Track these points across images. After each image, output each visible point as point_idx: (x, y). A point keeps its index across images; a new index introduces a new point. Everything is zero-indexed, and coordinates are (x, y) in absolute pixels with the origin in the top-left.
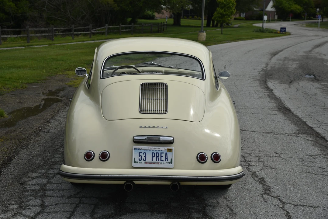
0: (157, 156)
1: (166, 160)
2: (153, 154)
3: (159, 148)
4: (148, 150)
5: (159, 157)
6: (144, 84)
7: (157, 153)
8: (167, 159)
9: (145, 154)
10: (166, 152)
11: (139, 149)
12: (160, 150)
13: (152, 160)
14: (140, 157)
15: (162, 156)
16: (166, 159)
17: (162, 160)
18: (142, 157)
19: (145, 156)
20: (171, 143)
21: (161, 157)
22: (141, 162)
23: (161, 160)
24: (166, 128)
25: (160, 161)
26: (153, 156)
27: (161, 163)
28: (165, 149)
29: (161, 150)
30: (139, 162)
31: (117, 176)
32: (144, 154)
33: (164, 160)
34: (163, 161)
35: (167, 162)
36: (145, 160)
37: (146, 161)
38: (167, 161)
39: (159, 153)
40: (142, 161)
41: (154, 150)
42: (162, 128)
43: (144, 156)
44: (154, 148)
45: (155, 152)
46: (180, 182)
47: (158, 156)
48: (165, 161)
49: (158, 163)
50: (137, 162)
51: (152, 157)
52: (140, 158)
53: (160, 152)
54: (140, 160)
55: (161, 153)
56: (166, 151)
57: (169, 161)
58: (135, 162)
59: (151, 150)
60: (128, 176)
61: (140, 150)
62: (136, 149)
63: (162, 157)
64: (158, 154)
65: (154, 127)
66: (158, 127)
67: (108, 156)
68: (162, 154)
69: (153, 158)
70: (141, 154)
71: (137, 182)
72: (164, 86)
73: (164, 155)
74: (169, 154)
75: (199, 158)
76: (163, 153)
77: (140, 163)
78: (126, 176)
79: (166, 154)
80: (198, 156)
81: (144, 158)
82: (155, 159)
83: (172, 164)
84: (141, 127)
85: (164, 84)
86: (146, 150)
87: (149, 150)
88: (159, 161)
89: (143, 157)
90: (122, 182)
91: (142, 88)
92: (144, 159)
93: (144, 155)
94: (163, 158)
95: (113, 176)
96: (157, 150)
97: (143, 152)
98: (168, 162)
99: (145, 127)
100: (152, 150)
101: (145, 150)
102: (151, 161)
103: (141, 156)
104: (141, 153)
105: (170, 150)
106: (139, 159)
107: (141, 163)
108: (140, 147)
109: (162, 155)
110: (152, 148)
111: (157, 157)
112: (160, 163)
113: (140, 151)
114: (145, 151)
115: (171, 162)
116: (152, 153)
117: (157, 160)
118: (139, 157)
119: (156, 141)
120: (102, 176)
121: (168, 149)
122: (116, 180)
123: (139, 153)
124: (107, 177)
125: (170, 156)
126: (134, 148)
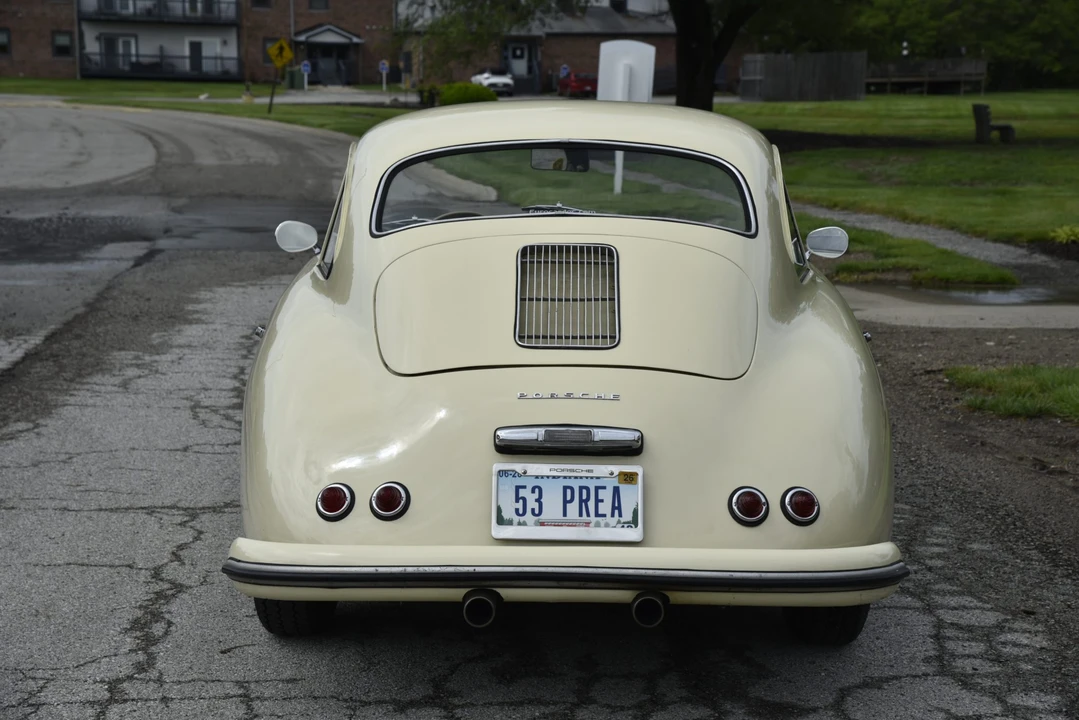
0: (582, 498)
1: (616, 512)
2: (569, 492)
3: (588, 471)
4: (548, 477)
5: (591, 504)
6: (532, 247)
7: (581, 488)
8: (619, 508)
9: (537, 490)
10: (617, 484)
11: (515, 474)
12: (592, 478)
13: (565, 514)
14: (521, 501)
15: (600, 498)
16: (617, 508)
17: (600, 512)
18: (528, 502)
19: (539, 500)
20: (631, 450)
21: (598, 501)
22: (522, 519)
23: (597, 515)
24: (616, 398)
25: (593, 518)
26: (569, 498)
27: (598, 525)
28: (612, 474)
29: (598, 478)
30: (516, 519)
31: (437, 569)
32: (533, 491)
33: (609, 514)
34: (604, 516)
35: (619, 522)
36: (537, 512)
37: (543, 517)
38: (620, 515)
39: (588, 489)
40: (529, 517)
41: (570, 477)
43: (536, 500)
44: (573, 471)
45: (576, 484)
46: (668, 594)
47: (584, 497)
48: (613, 515)
49: (587, 524)
50: (510, 523)
51: (565, 502)
52: (520, 505)
53: (592, 485)
54: (521, 512)
55: (597, 488)
56: (616, 479)
57: (627, 516)
58: (501, 521)
59: (559, 477)
60: (478, 569)
61: (519, 476)
62: (502, 473)
63: (602, 501)
64: (584, 491)
65: (569, 396)
66: (585, 397)
67: (403, 503)
68: (600, 491)
69: (568, 505)
70: (522, 493)
71: (509, 594)
72: (603, 254)
73: (606, 495)
74: (624, 489)
75: (735, 508)
76: (604, 488)
77: (519, 524)
78: (471, 569)
79: (616, 490)
80: (735, 499)
81: (536, 506)
82: (573, 508)
83: (636, 526)
84: (522, 396)
85: (603, 249)
86: (542, 477)
87: (554, 477)
88: (588, 515)
89: (532, 504)
90: (456, 594)
91: (523, 264)
92: (533, 510)
93: (536, 495)
94: (606, 507)
95: (421, 569)
96: (581, 478)
97: (531, 483)
98: (622, 520)
99: (538, 397)
100: (565, 477)
101: (537, 477)
102: (559, 515)
103: (524, 499)
104: (524, 487)
105: (629, 478)
106: (517, 510)
107: (524, 524)
108: (519, 467)
109: (602, 494)
110: (563, 470)
111: (581, 501)
112: (592, 525)
113: (520, 482)
114: (538, 482)
115: (635, 522)
116: (565, 488)
117: (581, 515)
118: (517, 501)
119: (579, 442)
120: (381, 570)
121: (621, 474)
122: (434, 584)
123: (518, 488)
124: (400, 574)
125: (631, 497)
126: (499, 472)
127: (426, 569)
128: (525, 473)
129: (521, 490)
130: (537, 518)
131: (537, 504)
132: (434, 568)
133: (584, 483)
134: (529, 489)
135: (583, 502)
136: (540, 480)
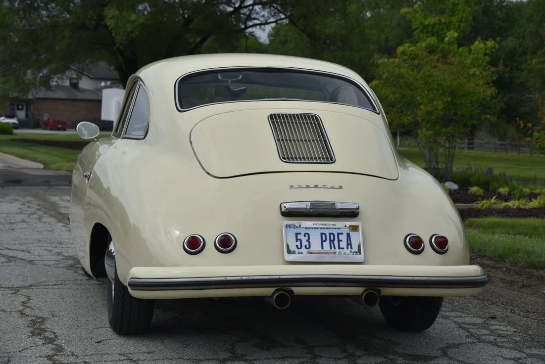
1: (349, 246)
2: (324, 236)
3: (333, 225)
4: (312, 228)
5: (336, 242)
7: (330, 234)
8: (351, 244)
9: (307, 235)
10: (349, 232)
11: (295, 227)
12: (335, 228)
13: (322, 248)
14: (299, 241)
15: (340, 239)
16: (349, 244)
17: (341, 247)
18: (303, 242)
19: (308, 241)
20: (352, 214)
21: (339, 241)
22: (300, 251)
23: (339, 248)
24: (341, 187)
25: (337, 250)
26: (324, 239)
27: (340, 253)
28: (346, 226)
29: (338, 228)
30: (297, 251)
31: (259, 277)
32: (305, 236)
33: (345, 247)
34: (343, 248)
35: (351, 252)
36: (308, 247)
37: (311, 249)
38: (351, 248)
39: (333, 234)
40: (304, 250)
41: (324, 228)
42: (332, 188)
43: (307, 241)
45: (327, 232)
46: (380, 289)
47: (332, 239)
48: (347, 248)
49: (334, 253)
50: (294, 253)
51: (322, 242)
52: (299, 243)
53: (335, 232)
54: (299, 247)
55: (338, 234)
56: (348, 229)
57: (355, 249)
58: (289, 252)
59: (318, 228)
60: (282, 277)
61: (297, 228)
62: (288, 226)
63: (341, 241)
64: (332, 236)
65: (316, 187)
66: (324, 187)
67: (233, 243)
68: (340, 235)
69: (324, 243)
70: (299, 237)
71: (298, 290)
72: (313, 118)
73: (343, 238)
74: (352, 234)
75: (408, 244)
76: (342, 234)
77: (299, 253)
79: (348, 235)
80: (407, 240)
81: (307, 243)
82: (327, 245)
83: (360, 254)
84: (292, 187)
85: (312, 116)
86: (309, 228)
87: (315, 228)
88: (335, 248)
89: (305, 243)
90: (268, 291)
91: (273, 123)
92: (306, 246)
93: (307, 238)
94: (343, 244)
95: (250, 277)
96: (330, 228)
97: (303, 231)
98: (353, 251)
100: (321, 228)
101: (306, 228)
102: (319, 248)
103: (301, 240)
104: (300, 234)
105: (355, 228)
106: (297, 246)
107: (302, 253)
108: (297, 223)
109: (341, 237)
111: (330, 241)
112: (337, 253)
113: (298, 231)
114: (307, 231)
115: (359, 251)
116: (322, 234)
117: (331, 248)
118: (297, 241)
119: (329, 209)
120: (228, 278)
121: (350, 226)
122: (258, 285)
123: (297, 234)
124: (240, 280)
125: (356, 238)
126: (286, 225)
127: (253, 277)
128: (300, 226)
129: (298, 235)
130: (308, 250)
131: (308, 242)
132: (257, 277)
133: (331, 231)
134: (303, 234)
135: (332, 241)
136: (308, 230)
